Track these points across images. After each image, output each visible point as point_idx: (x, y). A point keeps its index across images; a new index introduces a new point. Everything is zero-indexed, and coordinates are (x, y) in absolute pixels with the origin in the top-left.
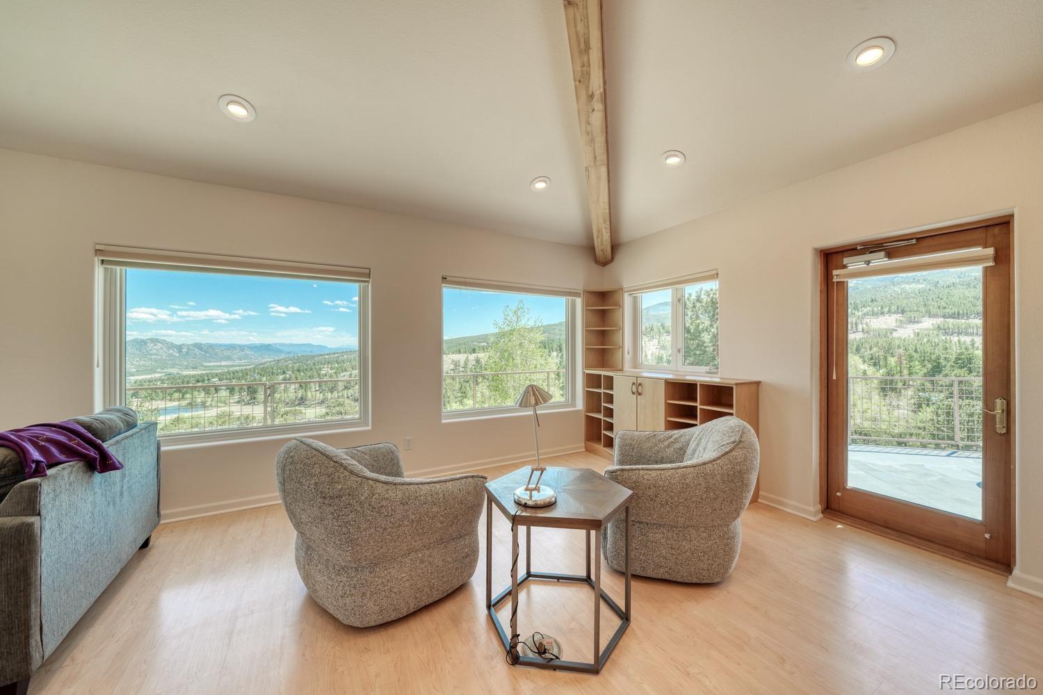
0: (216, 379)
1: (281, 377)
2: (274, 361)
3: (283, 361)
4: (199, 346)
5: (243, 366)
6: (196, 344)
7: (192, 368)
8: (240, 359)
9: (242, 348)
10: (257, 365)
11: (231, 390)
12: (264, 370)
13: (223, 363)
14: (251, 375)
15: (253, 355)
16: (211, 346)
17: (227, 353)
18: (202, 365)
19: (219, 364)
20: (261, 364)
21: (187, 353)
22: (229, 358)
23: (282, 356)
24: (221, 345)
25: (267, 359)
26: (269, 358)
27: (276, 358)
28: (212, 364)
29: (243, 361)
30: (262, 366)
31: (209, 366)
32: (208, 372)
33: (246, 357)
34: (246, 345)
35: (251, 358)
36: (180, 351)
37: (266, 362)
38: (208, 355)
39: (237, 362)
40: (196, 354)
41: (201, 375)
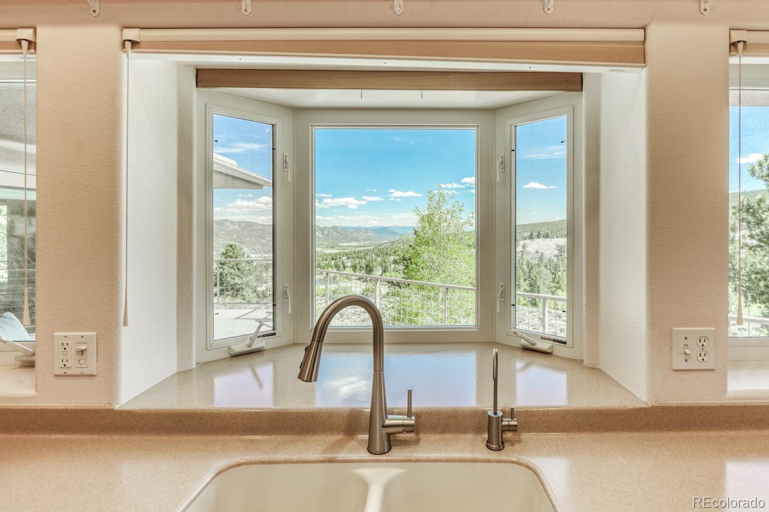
0: (345, 258)
1: (392, 258)
2: (390, 242)
3: (396, 242)
4: (335, 228)
5: (367, 246)
6: (334, 226)
7: (331, 247)
8: (364, 240)
9: (366, 230)
10: (376, 246)
11: (354, 268)
12: (381, 251)
13: (353, 244)
14: (370, 255)
15: (374, 237)
16: (344, 229)
17: (355, 235)
18: (338, 245)
19: (349, 244)
20: (379, 245)
21: (328, 234)
22: (356, 240)
23: (397, 238)
24: (351, 228)
25: (385, 240)
26: (386, 240)
27: (392, 240)
28: (344, 244)
29: (367, 242)
30: (380, 247)
31: (343, 246)
32: (340, 251)
33: (368, 239)
34: (369, 228)
35: (372, 240)
36: (323, 233)
37: (383, 244)
38: (341, 236)
39: (362, 243)
40: (333, 235)
41: (336, 254)
